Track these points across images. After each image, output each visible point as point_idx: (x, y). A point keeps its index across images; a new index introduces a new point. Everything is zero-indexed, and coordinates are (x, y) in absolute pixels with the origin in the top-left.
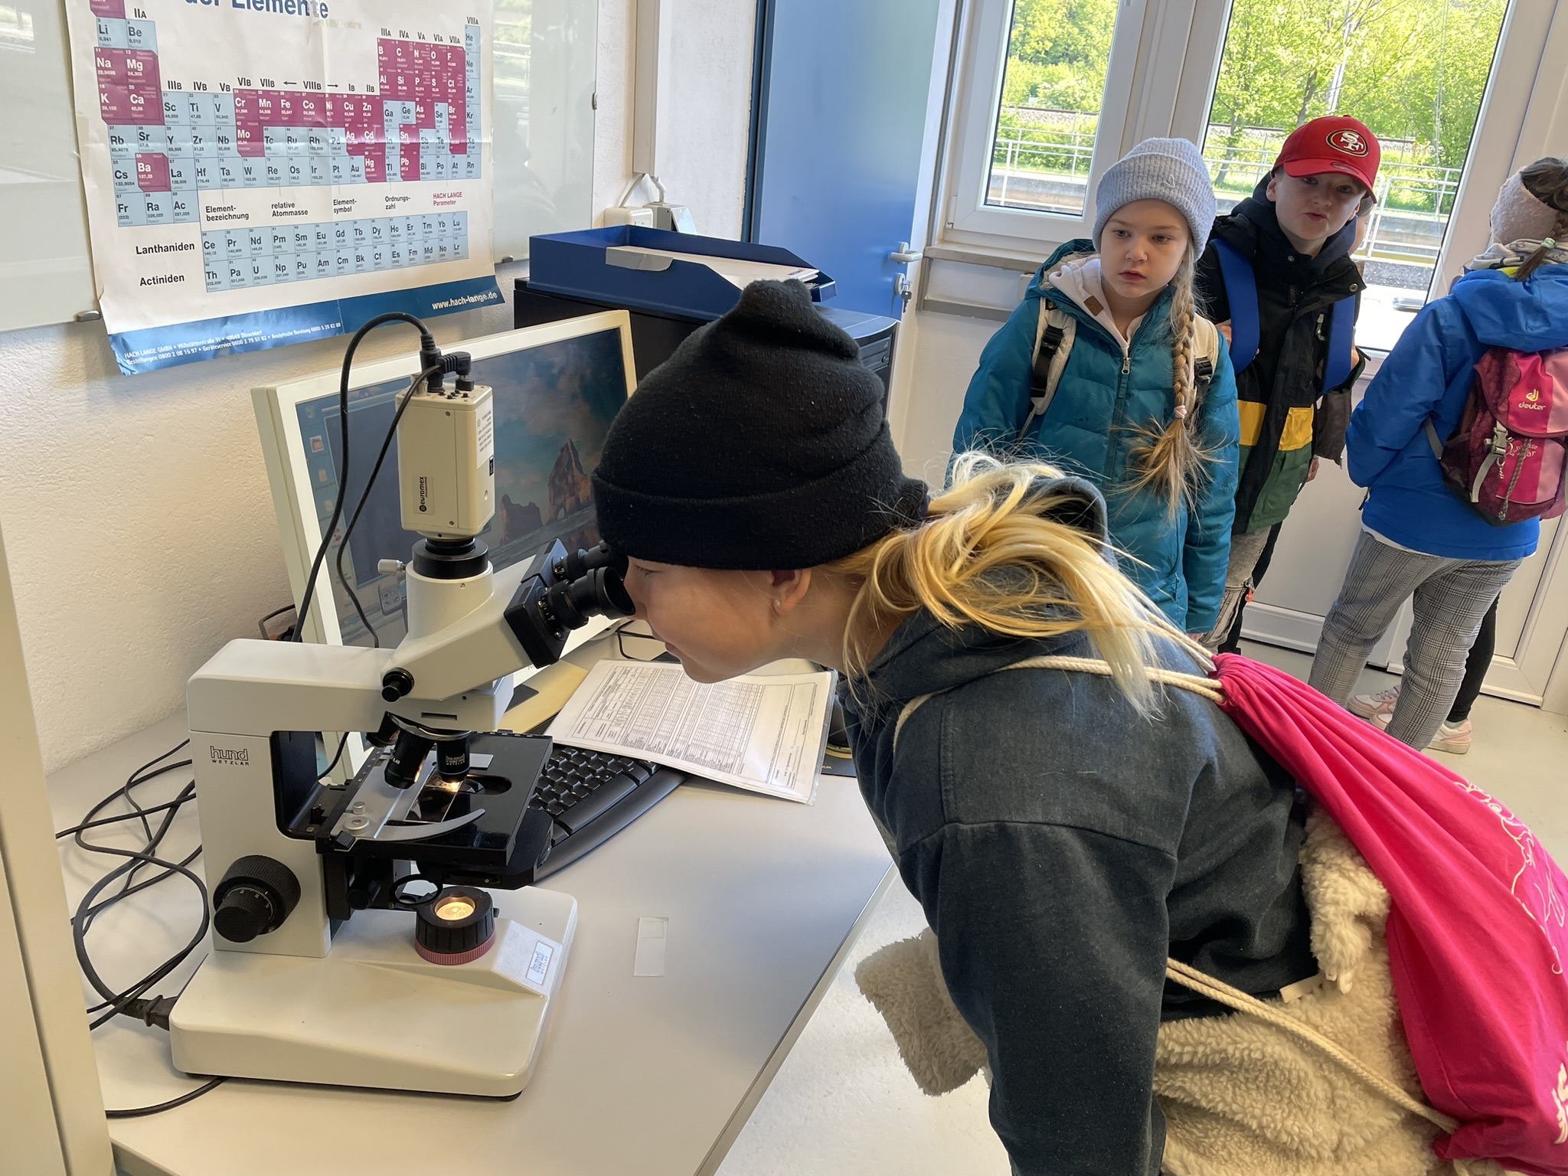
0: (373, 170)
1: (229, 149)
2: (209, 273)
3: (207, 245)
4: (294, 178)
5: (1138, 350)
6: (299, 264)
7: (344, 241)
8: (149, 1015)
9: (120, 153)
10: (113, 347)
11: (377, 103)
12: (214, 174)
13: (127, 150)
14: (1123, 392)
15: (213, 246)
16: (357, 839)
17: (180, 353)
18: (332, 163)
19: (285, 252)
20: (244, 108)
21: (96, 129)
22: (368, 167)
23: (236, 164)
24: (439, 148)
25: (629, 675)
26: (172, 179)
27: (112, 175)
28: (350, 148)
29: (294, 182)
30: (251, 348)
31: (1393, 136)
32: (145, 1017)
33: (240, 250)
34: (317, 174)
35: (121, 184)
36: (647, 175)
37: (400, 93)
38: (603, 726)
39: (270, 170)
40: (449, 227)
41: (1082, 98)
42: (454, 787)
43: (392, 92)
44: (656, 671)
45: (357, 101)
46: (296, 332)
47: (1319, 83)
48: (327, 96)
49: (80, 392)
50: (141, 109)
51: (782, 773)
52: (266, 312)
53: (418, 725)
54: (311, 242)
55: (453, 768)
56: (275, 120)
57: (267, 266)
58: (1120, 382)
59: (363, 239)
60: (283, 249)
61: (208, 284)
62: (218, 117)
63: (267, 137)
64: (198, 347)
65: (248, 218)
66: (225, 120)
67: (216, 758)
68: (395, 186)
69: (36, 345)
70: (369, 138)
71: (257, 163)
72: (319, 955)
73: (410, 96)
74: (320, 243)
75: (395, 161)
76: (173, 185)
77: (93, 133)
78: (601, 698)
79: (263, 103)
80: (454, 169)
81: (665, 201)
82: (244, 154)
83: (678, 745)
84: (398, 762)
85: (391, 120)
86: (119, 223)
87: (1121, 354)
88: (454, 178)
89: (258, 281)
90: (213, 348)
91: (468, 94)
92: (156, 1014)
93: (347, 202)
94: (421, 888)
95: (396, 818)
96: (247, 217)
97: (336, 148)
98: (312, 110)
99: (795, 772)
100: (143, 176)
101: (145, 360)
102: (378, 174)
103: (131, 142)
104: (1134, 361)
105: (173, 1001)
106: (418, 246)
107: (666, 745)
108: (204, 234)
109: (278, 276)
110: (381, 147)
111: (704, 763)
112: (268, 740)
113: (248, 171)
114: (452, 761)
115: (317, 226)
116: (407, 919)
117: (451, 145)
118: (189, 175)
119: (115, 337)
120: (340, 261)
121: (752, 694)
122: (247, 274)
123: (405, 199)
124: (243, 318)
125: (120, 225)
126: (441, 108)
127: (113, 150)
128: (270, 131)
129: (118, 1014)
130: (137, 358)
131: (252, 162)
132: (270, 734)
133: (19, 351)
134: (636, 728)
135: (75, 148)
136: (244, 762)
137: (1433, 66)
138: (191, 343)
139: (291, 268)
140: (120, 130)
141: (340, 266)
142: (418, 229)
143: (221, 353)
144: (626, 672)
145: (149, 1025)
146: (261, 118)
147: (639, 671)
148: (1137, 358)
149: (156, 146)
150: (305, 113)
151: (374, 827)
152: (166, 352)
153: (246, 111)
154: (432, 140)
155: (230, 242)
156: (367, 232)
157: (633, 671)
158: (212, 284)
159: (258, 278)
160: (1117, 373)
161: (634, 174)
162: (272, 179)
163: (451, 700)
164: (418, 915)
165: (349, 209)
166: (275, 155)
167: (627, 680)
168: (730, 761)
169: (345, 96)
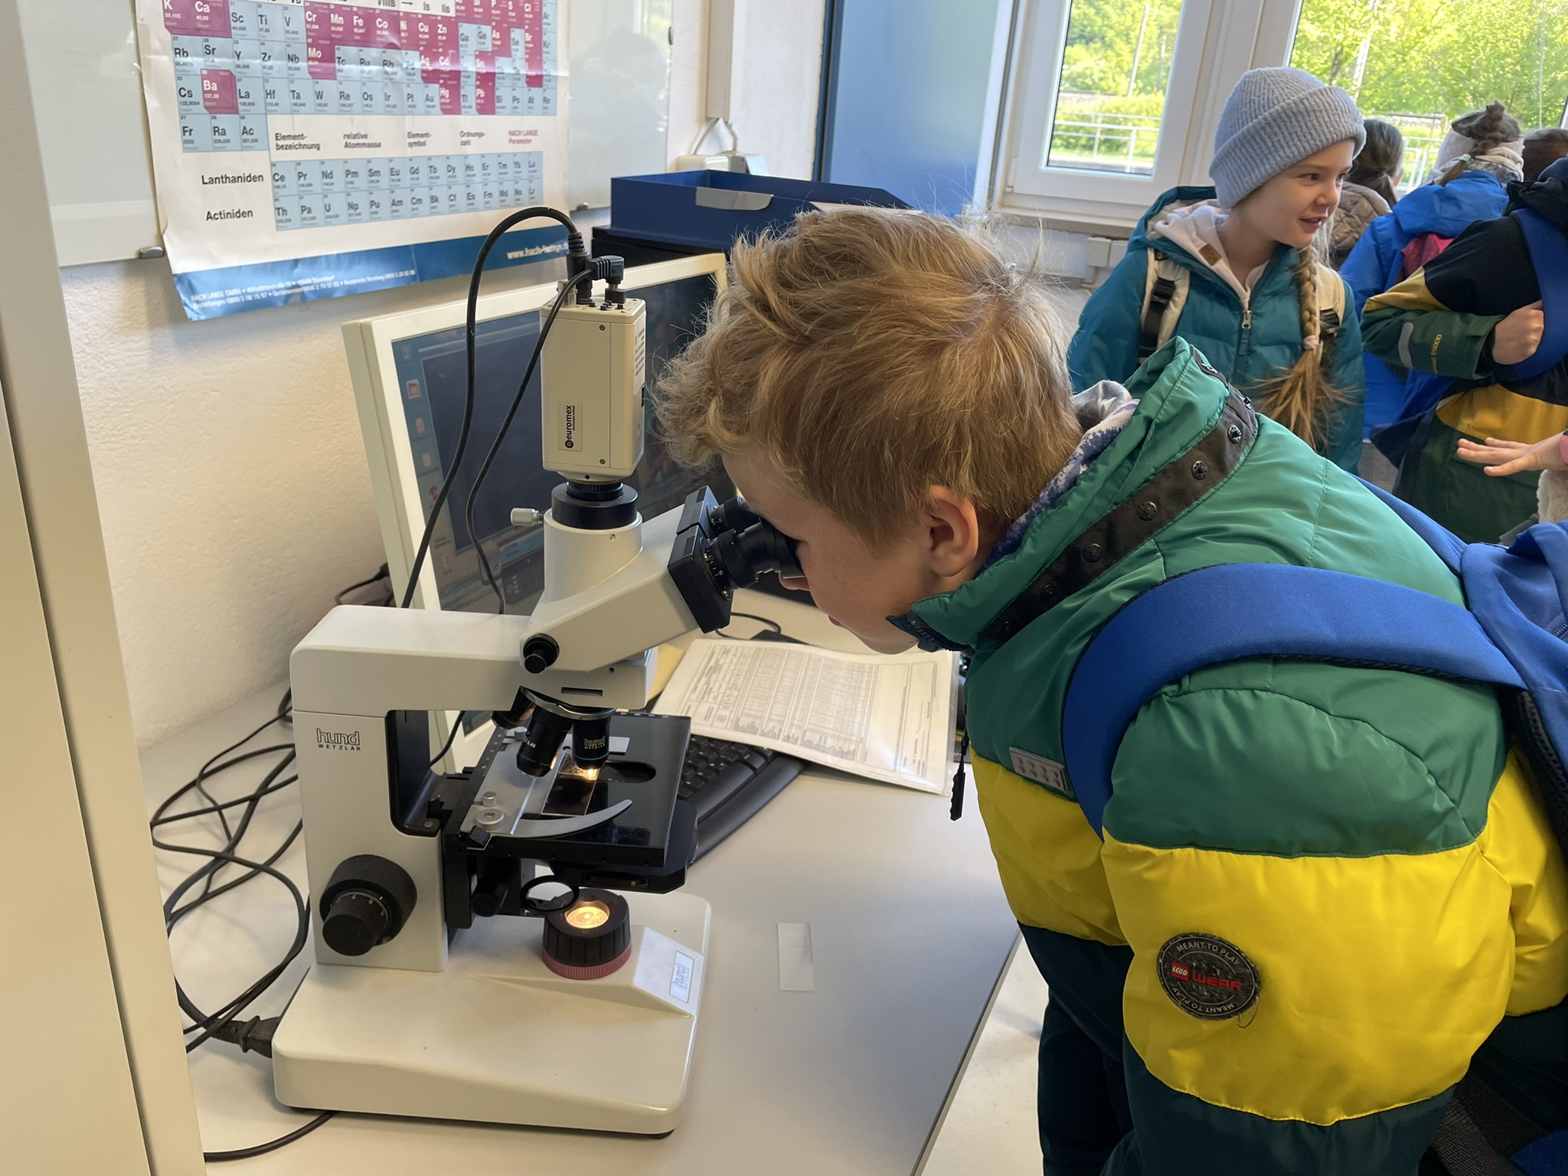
0: (448, 101)
1: (299, 69)
2: (278, 209)
3: (278, 178)
4: (367, 105)
5: (1259, 302)
6: (372, 203)
7: (418, 179)
8: (245, 1039)
9: (184, 67)
10: (178, 287)
11: (452, 24)
12: (284, 97)
13: (192, 65)
14: (1243, 348)
15: (282, 178)
16: (492, 836)
17: (250, 298)
18: (407, 91)
19: (357, 189)
20: (315, 23)
21: (159, 36)
22: (442, 97)
23: (307, 87)
24: (515, 79)
25: (730, 654)
26: (240, 100)
27: (176, 93)
28: (425, 75)
29: (367, 110)
30: (324, 295)
31: (1419, 113)
32: (241, 1041)
33: (311, 185)
34: (391, 102)
35: (185, 103)
36: (721, 121)
37: (476, 16)
38: (710, 710)
39: (342, 95)
40: (524, 168)
41: (1101, 79)
42: (591, 774)
43: (468, 14)
44: (758, 650)
45: (431, 21)
46: (370, 279)
47: (1346, 58)
48: (401, 14)
49: (141, 340)
50: (206, 18)
51: (909, 761)
52: (338, 256)
53: (558, 702)
54: (385, 179)
55: (590, 753)
56: (347, 39)
57: (339, 204)
58: (1240, 338)
59: (438, 177)
60: (356, 185)
61: (278, 221)
62: (287, 32)
63: (339, 58)
64: (268, 292)
65: (319, 149)
66: (294, 36)
67: (323, 743)
68: (469, 120)
69: (94, 285)
70: (444, 64)
71: (328, 86)
72: (435, 970)
73: (486, 20)
74: (393, 180)
75: (471, 92)
76: (241, 108)
77: (155, 44)
78: (704, 680)
79: (336, 19)
80: (530, 105)
81: (739, 149)
82: (315, 75)
83: (794, 730)
84: (533, 745)
85: (466, 46)
86: (184, 148)
87: (1240, 307)
88: (530, 114)
89: (329, 220)
90: (284, 293)
91: (544, 20)
92: (254, 1039)
93: (422, 136)
94: (552, 891)
95: (532, 811)
96: (318, 147)
97: (410, 73)
98: (386, 30)
99: (924, 759)
100: (209, 96)
101: (214, 304)
102: (452, 107)
103: (197, 55)
104: (1255, 315)
105: (274, 1023)
106: (494, 189)
107: (780, 730)
108: (273, 165)
109: (351, 215)
110: (456, 75)
111: (825, 750)
112: (382, 722)
113: (319, 95)
114: (591, 744)
115: (391, 160)
116: (535, 926)
117: (528, 77)
118: (257, 96)
119: (181, 278)
120: (414, 201)
121: (866, 674)
122: (318, 212)
123: (480, 135)
124: (314, 261)
125: (185, 150)
126: (517, 34)
127: (177, 64)
128: (341, 51)
129: (210, 1038)
130: (204, 301)
131: (325, 85)
132: (385, 715)
133: (77, 291)
134: (746, 711)
135: (136, 60)
136: (355, 747)
137: (1462, 40)
138: (261, 288)
139: (364, 208)
140: (185, 41)
141: (415, 206)
142: (494, 169)
143: (292, 300)
144: (726, 652)
145: (245, 1050)
146: (333, 36)
147: (740, 650)
148: (1259, 311)
149: (221, 62)
150: (379, 32)
151: (509, 821)
152: (234, 295)
153: (317, 27)
154: (508, 70)
155: (301, 175)
156: (442, 171)
157: (733, 649)
158: (281, 221)
159: (330, 217)
160: (1236, 328)
161: (708, 119)
162: (344, 105)
163: (597, 673)
164: (547, 922)
165: (424, 144)
166: (347, 78)
167: (728, 660)
168: (852, 747)
169: (420, 16)
